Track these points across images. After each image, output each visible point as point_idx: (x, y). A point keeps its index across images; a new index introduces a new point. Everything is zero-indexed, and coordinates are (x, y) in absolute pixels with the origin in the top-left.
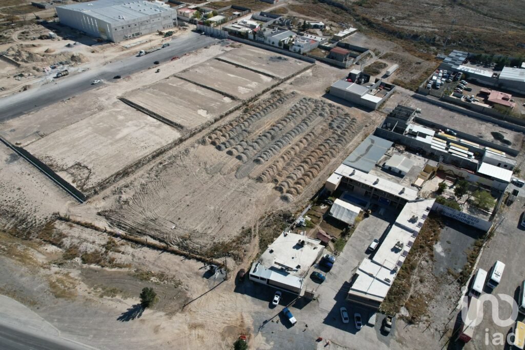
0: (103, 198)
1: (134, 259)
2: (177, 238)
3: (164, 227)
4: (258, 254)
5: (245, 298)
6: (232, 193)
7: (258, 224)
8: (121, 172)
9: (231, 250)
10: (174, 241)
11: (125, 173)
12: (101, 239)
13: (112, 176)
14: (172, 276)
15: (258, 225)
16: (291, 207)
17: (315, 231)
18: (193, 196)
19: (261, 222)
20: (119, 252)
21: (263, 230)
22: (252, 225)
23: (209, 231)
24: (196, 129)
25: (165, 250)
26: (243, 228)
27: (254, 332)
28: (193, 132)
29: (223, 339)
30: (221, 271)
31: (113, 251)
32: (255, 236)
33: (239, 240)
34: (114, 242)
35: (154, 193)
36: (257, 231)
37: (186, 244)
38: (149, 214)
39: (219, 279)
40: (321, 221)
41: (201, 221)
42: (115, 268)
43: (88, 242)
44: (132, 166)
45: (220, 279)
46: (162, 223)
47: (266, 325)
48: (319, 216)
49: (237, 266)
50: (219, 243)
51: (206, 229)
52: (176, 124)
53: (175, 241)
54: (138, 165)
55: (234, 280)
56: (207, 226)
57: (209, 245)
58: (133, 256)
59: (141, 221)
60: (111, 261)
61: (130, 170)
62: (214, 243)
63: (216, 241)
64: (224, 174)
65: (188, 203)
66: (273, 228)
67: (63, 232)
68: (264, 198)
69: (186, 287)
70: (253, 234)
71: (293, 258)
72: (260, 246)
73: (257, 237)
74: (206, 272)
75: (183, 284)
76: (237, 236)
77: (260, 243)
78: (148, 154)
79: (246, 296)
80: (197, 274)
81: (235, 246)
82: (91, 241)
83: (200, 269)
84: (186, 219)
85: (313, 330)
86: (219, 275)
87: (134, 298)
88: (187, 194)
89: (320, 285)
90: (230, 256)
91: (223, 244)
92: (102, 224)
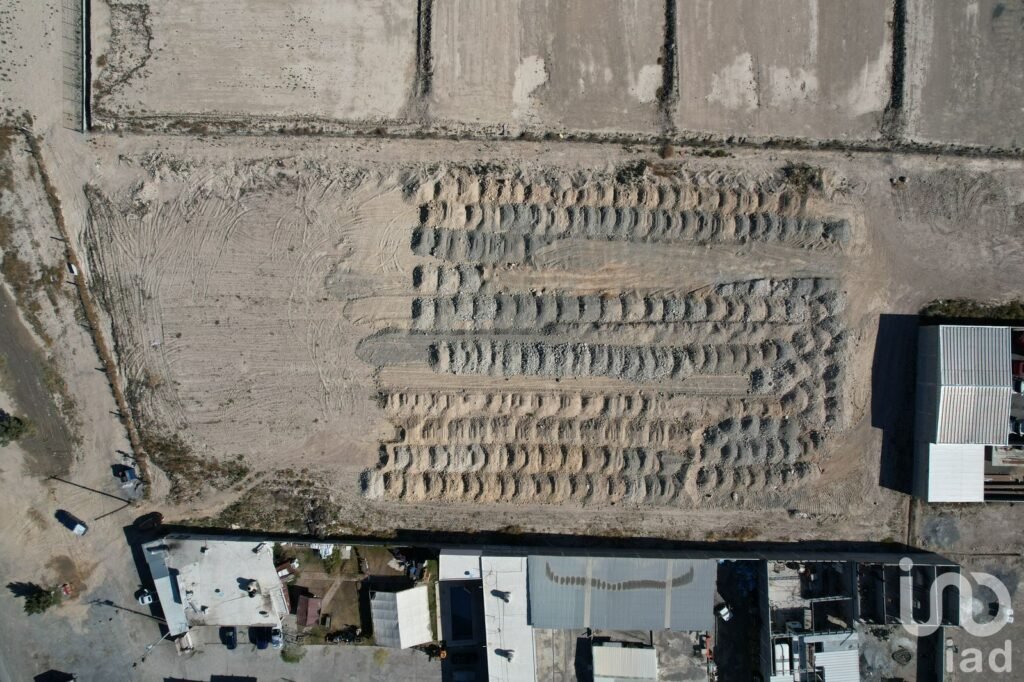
0: (120, 157)
1: (62, 339)
2: (140, 371)
3: (143, 327)
4: (208, 518)
5: (124, 551)
6: (306, 374)
7: (270, 477)
8: (191, 121)
9: (182, 472)
10: (131, 369)
11: (197, 128)
12: (49, 250)
13: (166, 117)
14: (79, 421)
15: (265, 477)
16: (355, 505)
17: (325, 581)
18: (243, 310)
19: (276, 478)
20: (54, 303)
21: (262, 494)
22: (257, 467)
23: (192, 408)
24: (444, 128)
25: (107, 369)
26: (240, 457)
27: (86, 598)
28: (432, 130)
29: (48, 566)
30: (138, 485)
31: (48, 292)
32: (239, 489)
33: (211, 470)
34: (60, 276)
35: (200, 233)
36: (250, 487)
37: (140, 394)
38: (150, 274)
39: (124, 492)
40: (355, 580)
41: (202, 375)
42: (31, 323)
43: (31, 234)
44: (221, 123)
45: (126, 494)
46: (149, 316)
47: (106, 607)
48: (363, 569)
49: (164, 502)
50: (182, 443)
51: (192, 398)
52: (427, 66)
53: (134, 372)
54: (236, 127)
55: (139, 515)
56: (200, 395)
57: (166, 430)
58: (65, 332)
59: (128, 277)
60: (35, 306)
61: (210, 128)
62: (176, 436)
63: (182, 434)
64: (347, 317)
65: (222, 318)
66: (279, 508)
67: (14, 172)
68: (342, 441)
69: (80, 457)
70: (240, 483)
71: (217, 591)
72: (225, 511)
73: (240, 494)
74: (121, 465)
75: (82, 446)
76: (216, 461)
77: (231, 507)
78: (280, 114)
79: (129, 549)
80: (109, 455)
81: (196, 473)
82: (36, 238)
83: (119, 452)
84: (188, 347)
85: (143, 671)
86: (129, 488)
87: (12, 400)
88: (244, 294)
89: (221, 645)
90: (170, 479)
91: (184, 451)
92: (74, 217)
